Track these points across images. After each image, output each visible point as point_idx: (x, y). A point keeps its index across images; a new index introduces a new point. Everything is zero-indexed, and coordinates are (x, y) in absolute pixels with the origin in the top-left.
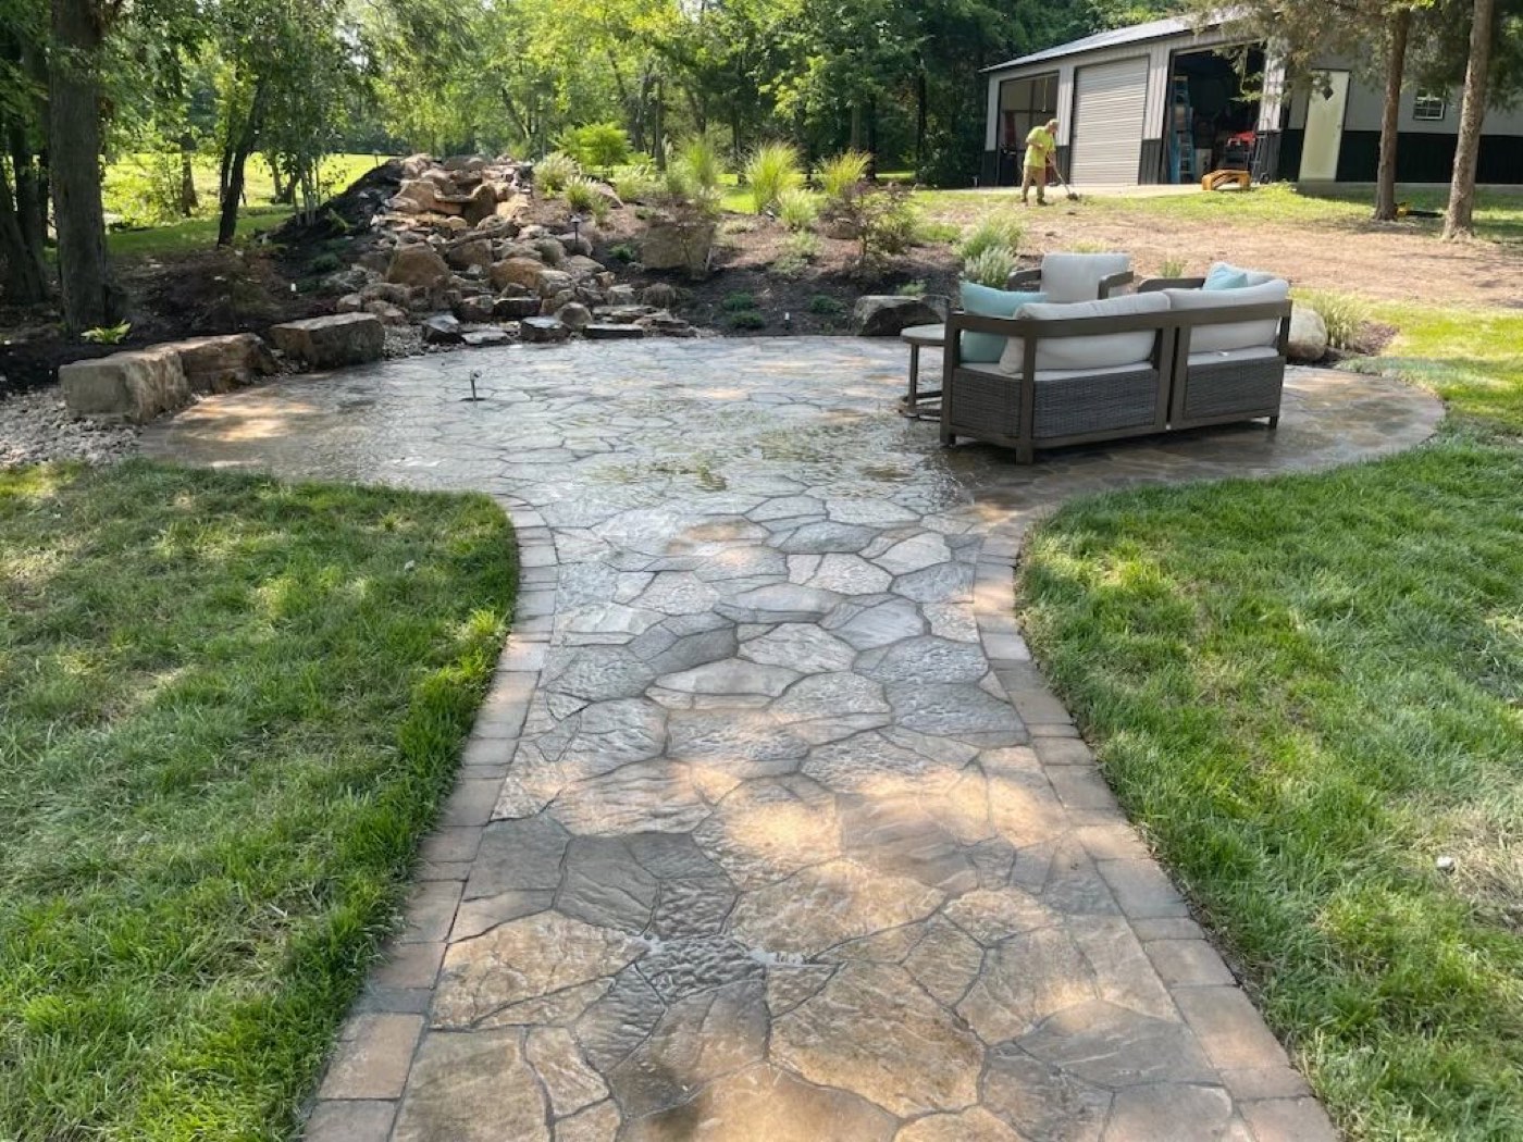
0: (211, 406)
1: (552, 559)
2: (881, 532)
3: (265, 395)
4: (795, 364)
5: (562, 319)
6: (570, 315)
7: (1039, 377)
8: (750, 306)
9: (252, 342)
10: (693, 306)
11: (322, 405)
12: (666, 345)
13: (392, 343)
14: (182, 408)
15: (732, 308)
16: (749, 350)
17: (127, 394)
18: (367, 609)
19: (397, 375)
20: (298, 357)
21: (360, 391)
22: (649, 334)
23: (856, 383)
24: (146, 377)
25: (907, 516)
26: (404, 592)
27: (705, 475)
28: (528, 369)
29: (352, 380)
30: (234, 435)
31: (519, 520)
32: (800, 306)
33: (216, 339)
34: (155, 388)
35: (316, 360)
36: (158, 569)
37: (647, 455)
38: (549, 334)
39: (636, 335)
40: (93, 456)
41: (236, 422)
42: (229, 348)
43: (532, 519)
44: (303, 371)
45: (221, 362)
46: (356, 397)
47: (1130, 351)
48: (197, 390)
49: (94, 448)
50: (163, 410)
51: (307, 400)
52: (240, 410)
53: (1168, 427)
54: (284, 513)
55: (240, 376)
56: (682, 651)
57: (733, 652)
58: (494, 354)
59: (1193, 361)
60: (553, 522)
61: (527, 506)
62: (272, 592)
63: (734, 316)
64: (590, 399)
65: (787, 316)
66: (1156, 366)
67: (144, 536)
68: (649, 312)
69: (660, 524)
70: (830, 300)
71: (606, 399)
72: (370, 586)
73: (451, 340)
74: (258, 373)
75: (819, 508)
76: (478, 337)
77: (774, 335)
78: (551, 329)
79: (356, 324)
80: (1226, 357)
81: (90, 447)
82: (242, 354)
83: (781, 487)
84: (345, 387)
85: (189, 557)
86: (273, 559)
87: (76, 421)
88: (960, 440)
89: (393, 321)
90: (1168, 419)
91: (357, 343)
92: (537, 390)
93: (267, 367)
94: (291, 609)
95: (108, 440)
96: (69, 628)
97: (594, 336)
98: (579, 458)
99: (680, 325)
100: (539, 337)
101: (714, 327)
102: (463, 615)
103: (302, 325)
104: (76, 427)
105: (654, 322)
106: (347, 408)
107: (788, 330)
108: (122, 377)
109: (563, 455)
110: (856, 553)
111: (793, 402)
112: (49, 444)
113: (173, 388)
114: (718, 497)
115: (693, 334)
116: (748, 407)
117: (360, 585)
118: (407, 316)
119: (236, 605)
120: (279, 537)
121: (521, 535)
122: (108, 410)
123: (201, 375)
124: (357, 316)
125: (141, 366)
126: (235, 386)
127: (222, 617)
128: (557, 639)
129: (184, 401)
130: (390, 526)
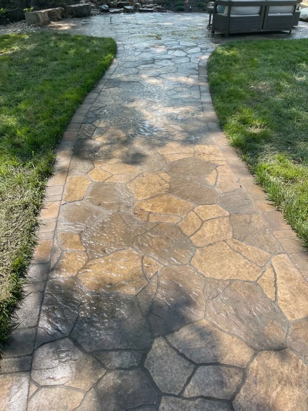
0: (54, 24)
1: (123, 49)
2: (189, 47)
3: (65, 22)
4: (189, 18)
5: (134, 7)
6: (136, 6)
7: (231, 16)
8: (182, 5)
9: (62, 9)
10: (168, 5)
11: (78, 24)
12: (158, 14)
13: (92, 12)
14: (49, 24)
15: (177, 5)
16: (179, 15)
17: (38, 19)
18: (89, 54)
19: (94, 19)
20: (72, 14)
21: (86, 22)
22: (155, 12)
23: (200, 23)
24: (42, 16)
25: (195, 44)
26: (96, 52)
27: (157, 37)
28: (124, 18)
29: (84, 20)
30: (61, 29)
31: (117, 43)
32: (195, 5)
33: (54, 9)
34: (43, 19)
35: (75, 15)
36: (52, 48)
37: (146, 34)
38: (130, 10)
39: (151, 11)
40: (34, 31)
41: (60, 27)
42: (57, 10)
43: (121, 43)
44: (73, 17)
45: (56, 14)
46: (85, 23)
47: (254, 11)
48: (51, 20)
49: (34, 30)
50: (45, 24)
51: (74, 23)
52: (61, 25)
53: (262, 31)
54: (73, 40)
55: (60, 18)
56: (144, 62)
57: (153, 63)
58: (117, 15)
59: (269, 15)
60: (124, 43)
61: (119, 41)
62: (72, 51)
63: (177, 7)
64: (137, 24)
65: (190, 7)
66: (260, 15)
67: (48, 43)
68: (156, 6)
69: (146, 44)
70: (203, 3)
71: (141, 24)
72: (90, 51)
73: (106, 11)
74: (64, 17)
75: (178, 43)
76: (113, 11)
77: (186, 12)
78: (130, 9)
79: (84, 6)
80: (279, 14)
81: (33, 30)
82: (60, 12)
83: (172, 40)
84: (82, 21)
85: (57, 46)
86: (71, 47)
87: (28, 25)
88: (216, 33)
89: (93, 7)
90: (262, 29)
91: (85, 11)
92: (125, 22)
93: (65, 16)
94: (76, 53)
95: (36, 28)
96: (39, 55)
97: (141, 11)
98: (131, 34)
99: (163, 9)
100: (128, 11)
101: (171, 10)
102: (106, 55)
103: (73, 6)
104: (29, 27)
105: (157, 8)
106: (83, 25)
107: (190, 11)
108: (37, 15)
109: (129, 33)
110: (182, 50)
111: (183, 26)
112: (25, 29)
113: (47, 19)
114: (159, 41)
115: (166, 12)
116: (173, 26)
117: (88, 51)
118: (96, 6)
119: (67, 53)
120: (73, 44)
121: (118, 45)
122: (34, 23)
123: (52, 17)
124: (85, 4)
125: (41, 13)
126: (59, 20)
127: (64, 54)
128: (123, 60)
129: (49, 23)
130: (93, 43)
